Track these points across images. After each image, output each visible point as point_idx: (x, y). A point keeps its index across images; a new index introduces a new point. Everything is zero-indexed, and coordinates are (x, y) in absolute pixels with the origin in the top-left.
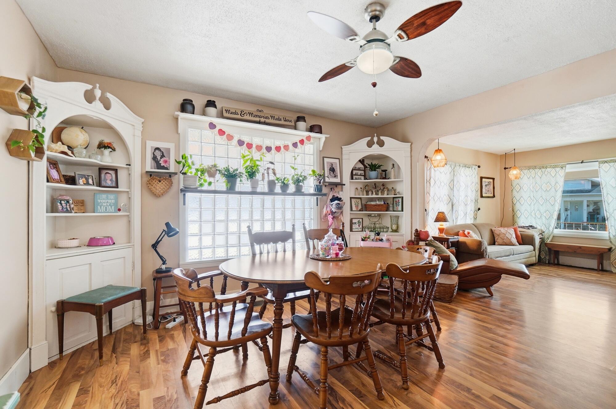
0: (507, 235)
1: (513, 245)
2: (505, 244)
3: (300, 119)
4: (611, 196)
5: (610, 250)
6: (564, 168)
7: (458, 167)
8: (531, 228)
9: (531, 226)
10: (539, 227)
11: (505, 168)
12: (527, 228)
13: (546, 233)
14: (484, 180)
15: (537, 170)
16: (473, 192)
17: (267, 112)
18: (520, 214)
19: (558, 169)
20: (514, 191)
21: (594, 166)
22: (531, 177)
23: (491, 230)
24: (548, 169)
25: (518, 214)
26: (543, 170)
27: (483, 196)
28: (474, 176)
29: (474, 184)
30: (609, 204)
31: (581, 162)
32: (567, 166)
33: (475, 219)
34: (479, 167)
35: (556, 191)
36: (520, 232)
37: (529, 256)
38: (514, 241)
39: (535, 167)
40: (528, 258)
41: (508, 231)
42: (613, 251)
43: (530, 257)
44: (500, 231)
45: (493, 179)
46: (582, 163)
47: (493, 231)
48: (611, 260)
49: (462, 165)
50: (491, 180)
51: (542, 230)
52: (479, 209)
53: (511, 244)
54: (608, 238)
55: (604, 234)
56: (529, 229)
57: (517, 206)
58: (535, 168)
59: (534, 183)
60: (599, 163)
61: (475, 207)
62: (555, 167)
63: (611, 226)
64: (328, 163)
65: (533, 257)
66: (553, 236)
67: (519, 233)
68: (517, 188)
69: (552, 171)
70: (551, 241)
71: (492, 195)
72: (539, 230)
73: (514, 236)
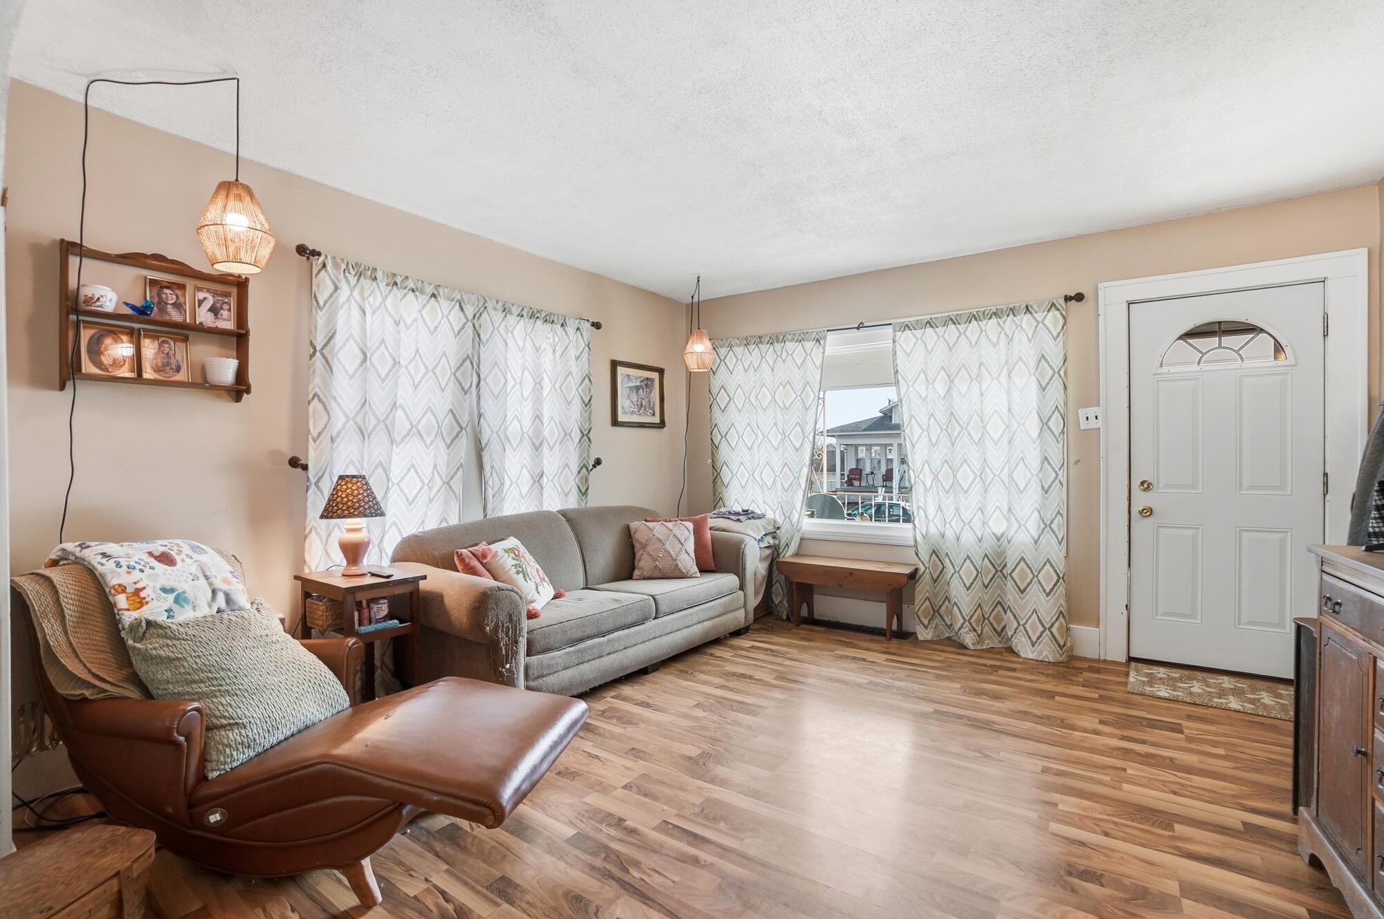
0: (668, 546)
1: (682, 576)
2: (659, 575)
4: (917, 421)
5: (913, 576)
6: (822, 342)
7: (498, 316)
8: (745, 517)
9: (746, 512)
10: (770, 515)
12: (736, 518)
13: (783, 530)
14: (622, 370)
15: (764, 347)
16: (569, 403)
18: (730, 475)
19: (809, 345)
20: (715, 407)
22: (752, 370)
23: (628, 529)
24: (789, 346)
25: (726, 475)
26: (778, 346)
27: (620, 420)
28: (572, 352)
30: (913, 446)
31: (857, 326)
32: (831, 337)
33: (584, 493)
34: (597, 326)
35: (807, 409)
36: (710, 529)
37: (722, 610)
38: (688, 561)
39: (760, 340)
40: (718, 616)
41: (676, 531)
42: (920, 578)
43: (724, 614)
44: (651, 530)
45: (661, 371)
46: (858, 328)
47: (632, 532)
48: (916, 604)
49: (515, 310)
50: (655, 376)
51: (775, 522)
52: (598, 462)
53: (677, 573)
54: (912, 543)
55: (901, 531)
56: (739, 520)
57: (724, 453)
58: (761, 342)
59: (758, 386)
60: (895, 331)
61: (580, 455)
62: (802, 338)
63: (919, 508)
65: (739, 608)
66: (802, 539)
67: (708, 535)
68: (722, 399)
69: (797, 351)
70: (797, 555)
71: (657, 420)
72: (769, 522)
73: (690, 545)
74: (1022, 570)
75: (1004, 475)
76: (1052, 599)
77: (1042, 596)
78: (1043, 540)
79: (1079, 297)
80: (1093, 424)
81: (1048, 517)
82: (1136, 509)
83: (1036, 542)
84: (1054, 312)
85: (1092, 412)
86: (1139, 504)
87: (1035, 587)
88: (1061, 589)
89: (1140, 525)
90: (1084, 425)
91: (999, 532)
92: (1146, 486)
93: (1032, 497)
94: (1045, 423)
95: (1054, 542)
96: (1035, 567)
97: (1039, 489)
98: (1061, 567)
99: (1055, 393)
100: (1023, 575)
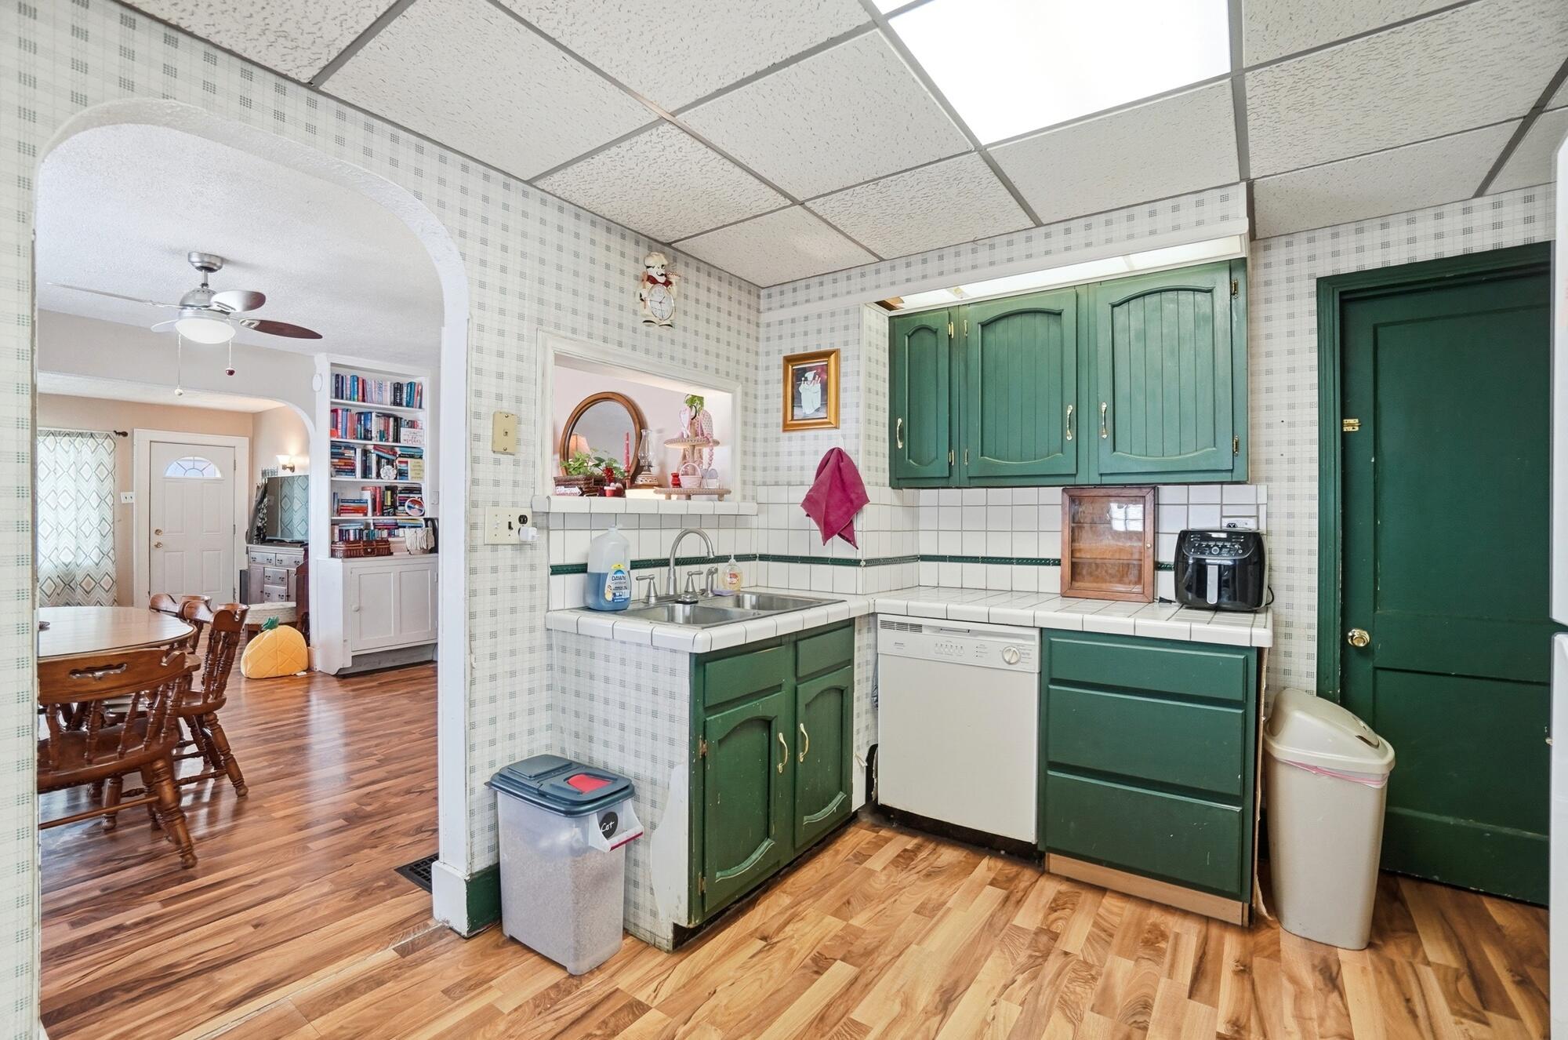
74: (89, 581)
75: (72, 528)
76: (110, 594)
77: (104, 594)
78: (102, 564)
79: (125, 434)
80: (129, 501)
81: (105, 550)
82: (152, 545)
83: (97, 565)
84: (109, 440)
85: (129, 494)
86: (155, 539)
87: (98, 589)
88: (114, 588)
89: (157, 553)
90: (124, 501)
91: (67, 562)
92: (158, 532)
93: (95, 539)
94: (102, 500)
95: (110, 563)
96: (97, 578)
97: (99, 536)
98: (114, 576)
99: (109, 484)
100: (89, 584)
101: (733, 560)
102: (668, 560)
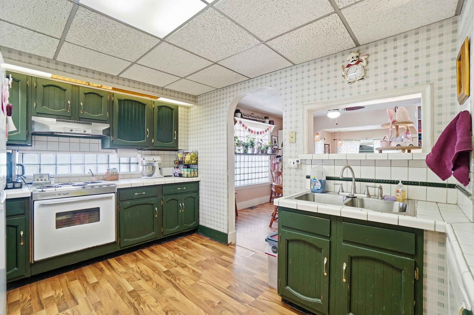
3: (266, 118)
6: (359, 141)
11: (334, 140)
14: (326, 145)
16: (322, 151)
17: (256, 115)
19: (357, 141)
20: (338, 151)
21: (371, 141)
24: (353, 141)
26: (351, 141)
28: (323, 144)
29: (323, 148)
31: (366, 139)
32: (361, 140)
34: (325, 139)
39: (347, 140)
50: (329, 146)
59: (347, 148)
62: (356, 140)
64: (274, 138)
69: (355, 142)
101: (400, 184)
102: (352, 178)
